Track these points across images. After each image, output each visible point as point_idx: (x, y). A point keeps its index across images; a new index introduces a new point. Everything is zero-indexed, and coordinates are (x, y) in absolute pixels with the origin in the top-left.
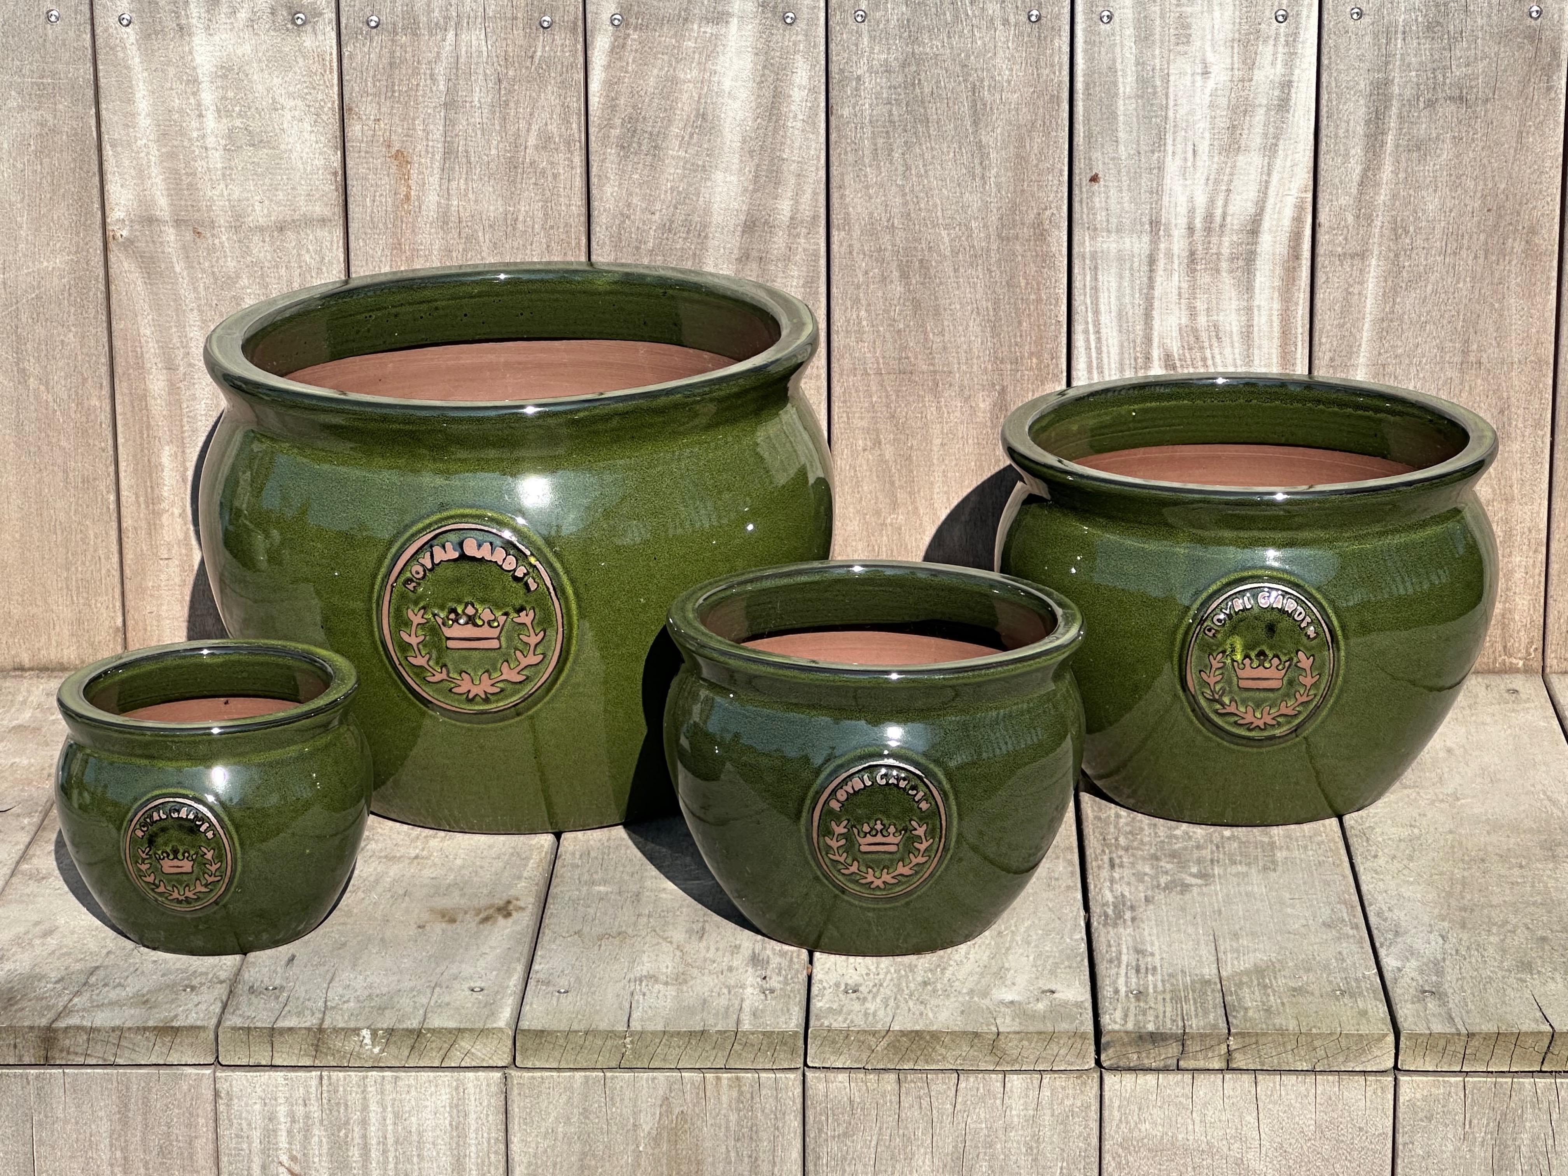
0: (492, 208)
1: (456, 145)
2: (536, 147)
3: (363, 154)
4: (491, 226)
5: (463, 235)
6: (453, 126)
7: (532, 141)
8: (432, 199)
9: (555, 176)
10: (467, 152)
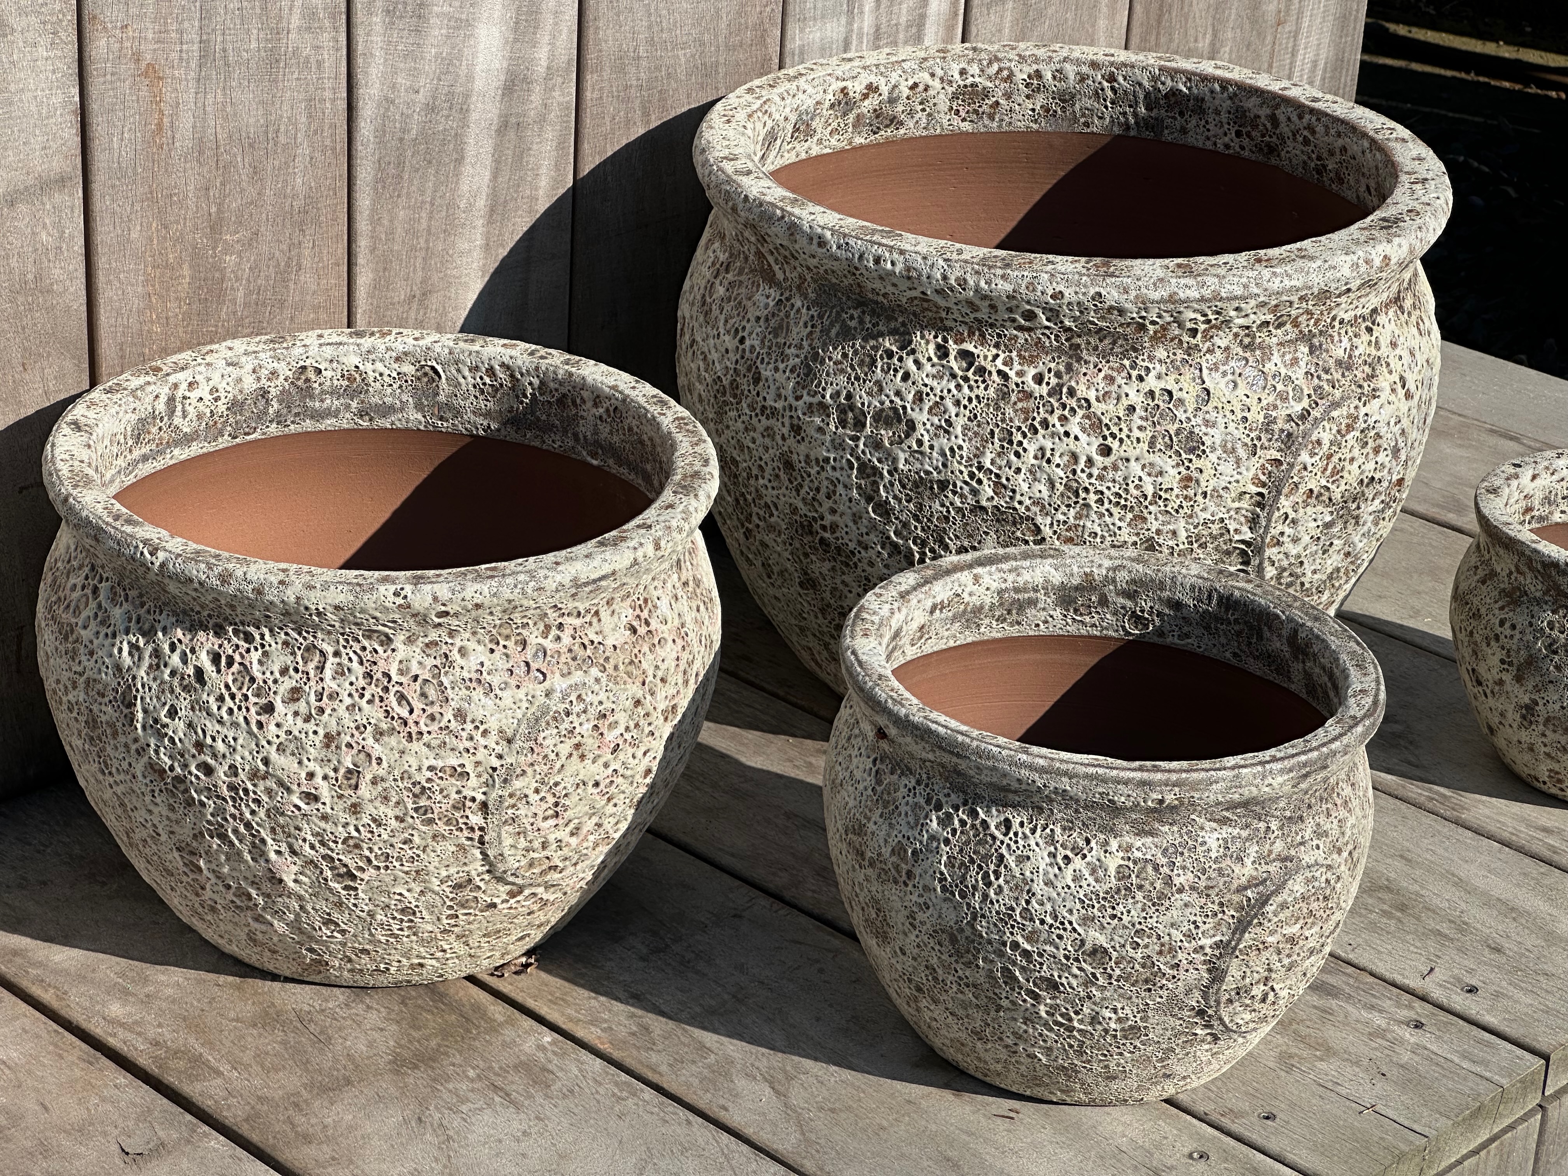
0: (252, 120)
1: (212, 44)
2: (299, 29)
3: (109, 77)
4: (251, 145)
5: (221, 165)
6: (210, 19)
7: (296, 21)
8: (186, 122)
9: (319, 64)
10: (224, 50)
